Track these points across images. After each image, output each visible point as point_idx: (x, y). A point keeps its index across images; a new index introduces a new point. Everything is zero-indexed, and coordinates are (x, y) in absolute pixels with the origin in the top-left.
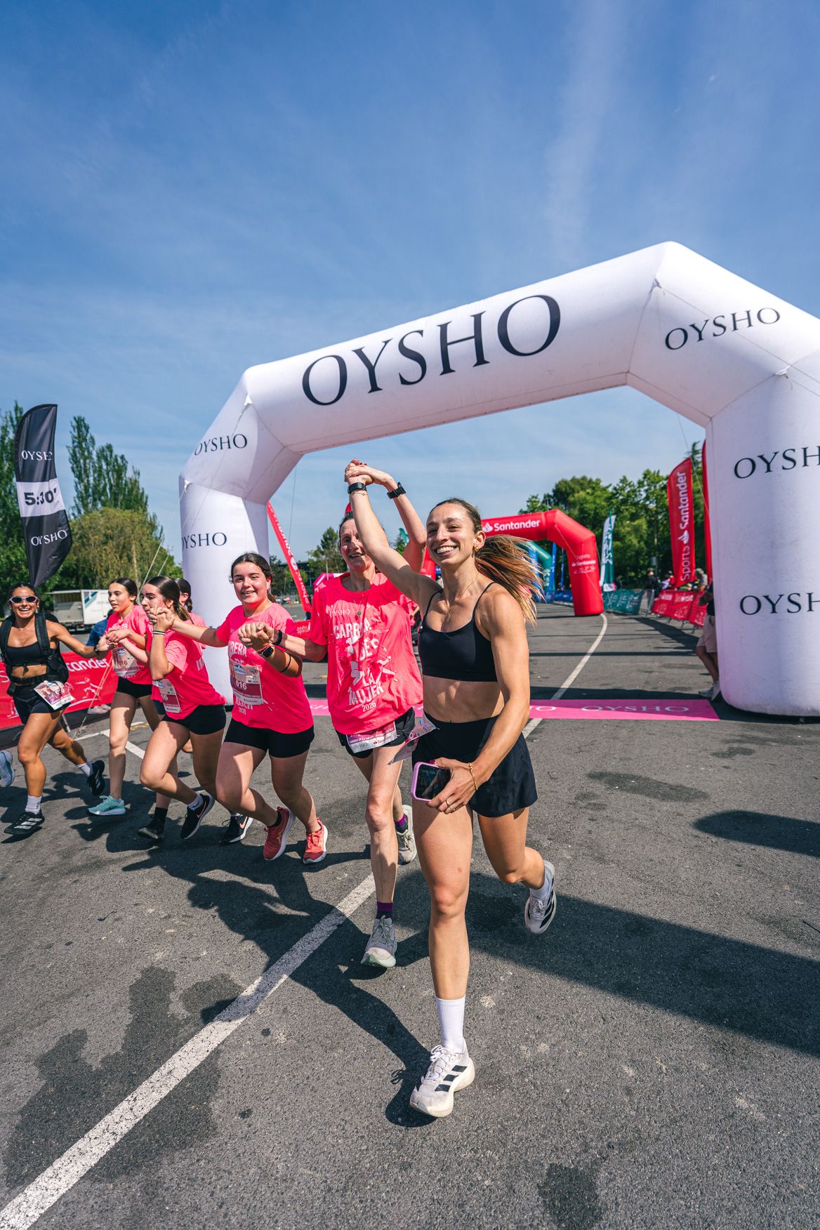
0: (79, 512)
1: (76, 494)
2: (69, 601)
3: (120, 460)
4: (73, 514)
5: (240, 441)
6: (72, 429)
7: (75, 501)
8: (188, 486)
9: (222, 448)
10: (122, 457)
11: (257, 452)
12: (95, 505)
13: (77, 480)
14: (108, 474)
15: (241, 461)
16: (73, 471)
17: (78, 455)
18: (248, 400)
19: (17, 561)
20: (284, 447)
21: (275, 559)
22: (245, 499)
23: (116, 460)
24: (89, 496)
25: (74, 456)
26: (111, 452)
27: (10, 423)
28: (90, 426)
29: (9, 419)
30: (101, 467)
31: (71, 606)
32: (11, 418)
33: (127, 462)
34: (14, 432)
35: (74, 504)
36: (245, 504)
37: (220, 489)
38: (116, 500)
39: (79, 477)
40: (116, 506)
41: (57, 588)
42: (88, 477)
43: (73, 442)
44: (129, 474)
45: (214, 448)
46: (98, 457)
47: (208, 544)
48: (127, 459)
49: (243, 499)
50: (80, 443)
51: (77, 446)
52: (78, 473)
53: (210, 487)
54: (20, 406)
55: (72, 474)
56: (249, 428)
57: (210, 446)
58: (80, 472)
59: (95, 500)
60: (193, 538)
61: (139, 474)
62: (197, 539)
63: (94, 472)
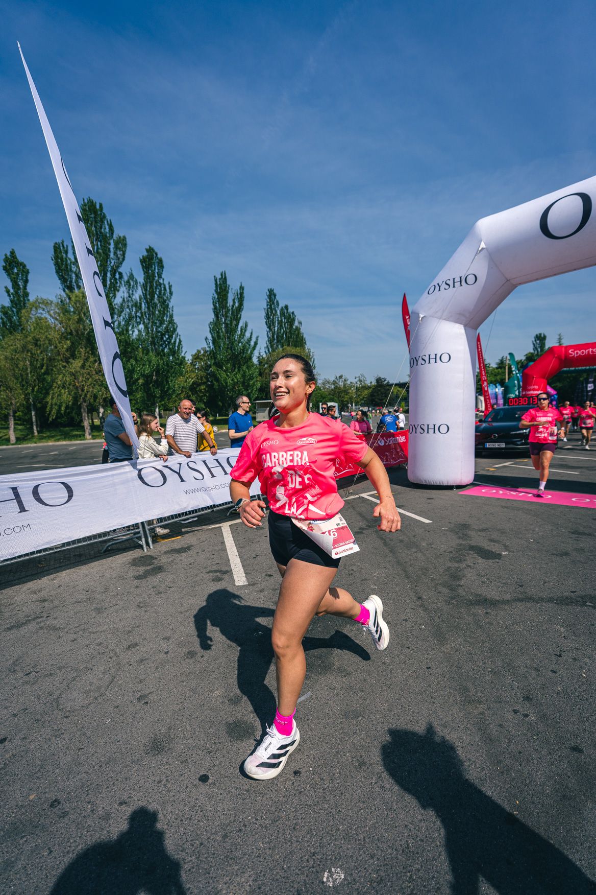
0: (269, 351)
1: (267, 338)
2: (264, 407)
3: (292, 316)
4: (265, 352)
5: (471, 279)
6: (267, 297)
7: (267, 343)
8: (422, 318)
9: (454, 287)
10: (293, 313)
11: (484, 287)
12: (277, 346)
13: (268, 330)
14: (285, 325)
15: (468, 295)
16: (266, 324)
17: (270, 313)
18: (483, 245)
19: (237, 382)
20: (508, 280)
21: (385, 380)
22: (465, 326)
23: (290, 315)
24: (275, 341)
25: (267, 315)
26: (287, 310)
27: (236, 297)
28: (277, 294)
29: (236, 294)
30: (282, 320)
31: (265, 410)
32: (237, 294)
33: (295, 316)
34: (238, 302)
35: (266, 346)
36: (465, 330)
37: (447, 319)
38: (289, 341)
39: (269, 327)
40: (289, 345)
41: (257, 399)
42: (274, 328)
43: (267, 306)
44: (296, 324)
45: (447, 287)
46: (280, 313)
47: (436, 362)
48: (295, 314)
49: (464, 326)
50: (271, 306)
51: (269, 308)
52: (269, 325)
53: (440, 318)
54: (243, 286)
55: (266, 326)
56: (481, 268)
57: (444, 286)
58: (270, 324)
59: (278, 342)
60: (424, 357)
61: (301, 323)
62: (427, 359)
63: (278, 324)
